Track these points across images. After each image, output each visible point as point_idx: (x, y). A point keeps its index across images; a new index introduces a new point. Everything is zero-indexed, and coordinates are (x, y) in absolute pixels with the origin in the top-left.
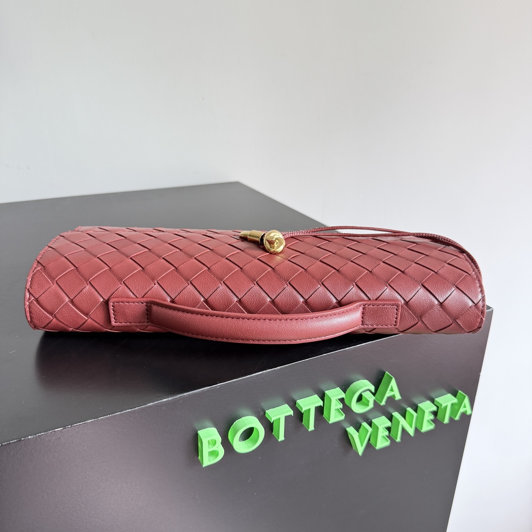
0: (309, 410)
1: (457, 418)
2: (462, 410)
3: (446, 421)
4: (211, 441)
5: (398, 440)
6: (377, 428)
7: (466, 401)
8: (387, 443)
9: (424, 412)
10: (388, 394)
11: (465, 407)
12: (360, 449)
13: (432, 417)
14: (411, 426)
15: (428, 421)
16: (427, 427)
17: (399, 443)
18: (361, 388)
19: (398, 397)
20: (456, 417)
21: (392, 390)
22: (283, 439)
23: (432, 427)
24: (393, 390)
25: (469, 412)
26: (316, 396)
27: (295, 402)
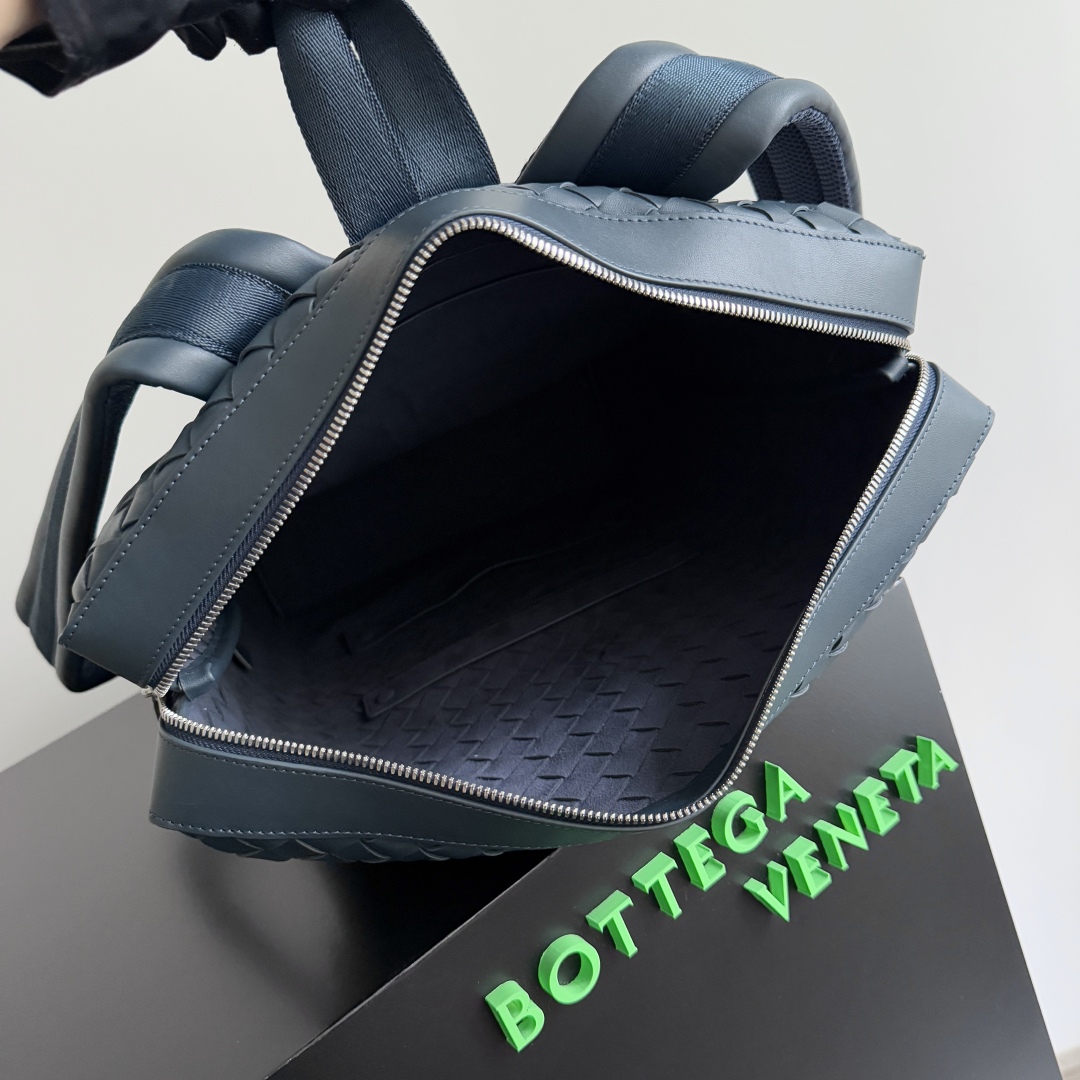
0: (657, 883)
1: (935, 784)
3: (917, 797)
4: (514, 1005)
5: (845, 866)
6: (797, 862)
8: (827, 880)
9: (867, 801)
10: (784, 798)
11: (939, 759)
12: (783, 910)
13: (886, 802)
15: (884, 811)
16: (885, 821)
17: (848, 871)
18: (730, 809)
19: (805, 795)
20: (932, 784)
21: (787, 789)
23: (895, 819)
26: (661, 855)
27: (631, 882)
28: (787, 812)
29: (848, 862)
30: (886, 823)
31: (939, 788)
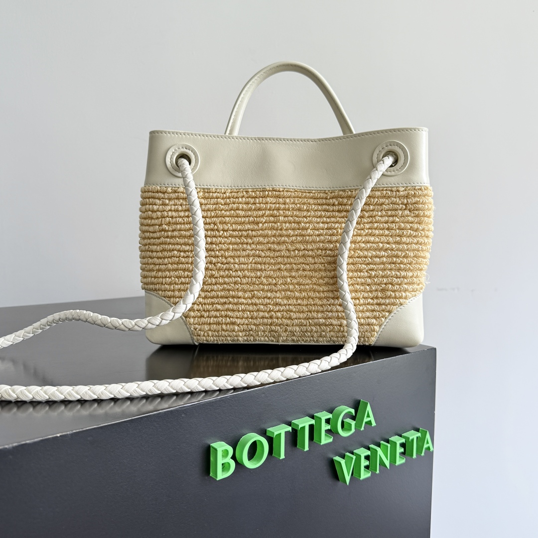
0: (304, 428)
1: (423, 454)
2: (426, 446)
5: (378, 472)
6: (360, 456)
7: (428, 436)
8: (369, 475)
9: (396, 443)
10: (366, 420)
11: (428, 443)
12: (348, 479)
13: (402, 450)
14: (387, 458)
15: (400, 454)
16: (400, 461)
17: (378, 474)
19: (374, 424)
20: (421, 453)
21: (368, 416)
22: (284, 457)
23: (403, 461)
25: (431, 449)
26: (307, 417)
28: (364, 428)
29: (379, 471)
30: (399, 461)
31: (424, 456)
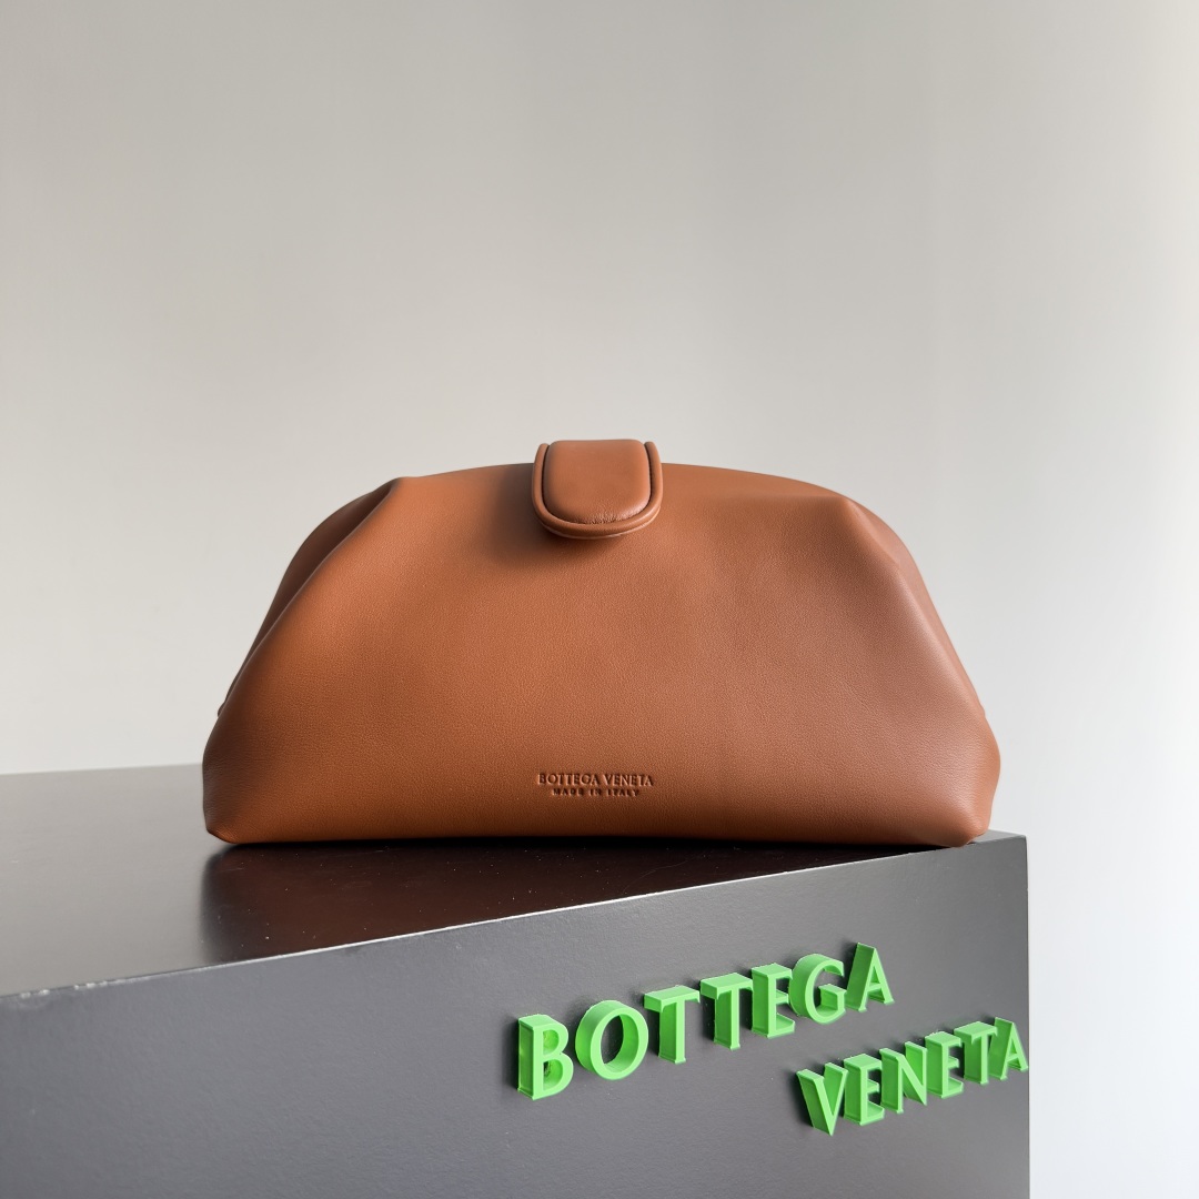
0: (727, 996)
1: (1004, 1077)
2: (1009, 1058)
3: (984, 1078)
7: (1014, 1035)
8: (879, 1116)
9: (940, 1046)
10: (869, 988)
11: (1014, 1051)
12: (831, 1119)
13: (956, 1063)
14: (921, 1080)
15: (950, 1073)
17: (901, 1114)
19: (888, 999)
20: (1000, 1074)
21: (875, 980)
22: (684, 1059)
23: (959, 1090)
24: (877, 978)
25: (1024, 1067)
26: (736, 975)
27: (698, 984)
29: (904, 1108)
30: (949, 1089)
31: (1006, 1081)
